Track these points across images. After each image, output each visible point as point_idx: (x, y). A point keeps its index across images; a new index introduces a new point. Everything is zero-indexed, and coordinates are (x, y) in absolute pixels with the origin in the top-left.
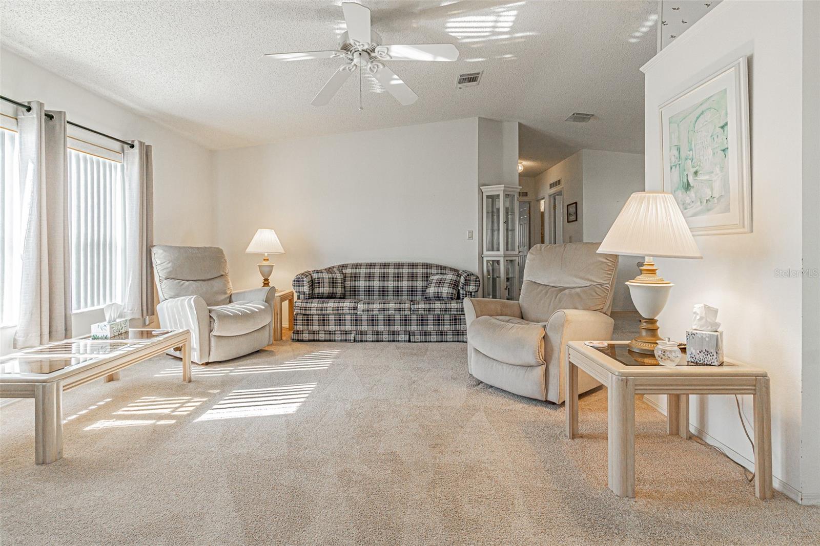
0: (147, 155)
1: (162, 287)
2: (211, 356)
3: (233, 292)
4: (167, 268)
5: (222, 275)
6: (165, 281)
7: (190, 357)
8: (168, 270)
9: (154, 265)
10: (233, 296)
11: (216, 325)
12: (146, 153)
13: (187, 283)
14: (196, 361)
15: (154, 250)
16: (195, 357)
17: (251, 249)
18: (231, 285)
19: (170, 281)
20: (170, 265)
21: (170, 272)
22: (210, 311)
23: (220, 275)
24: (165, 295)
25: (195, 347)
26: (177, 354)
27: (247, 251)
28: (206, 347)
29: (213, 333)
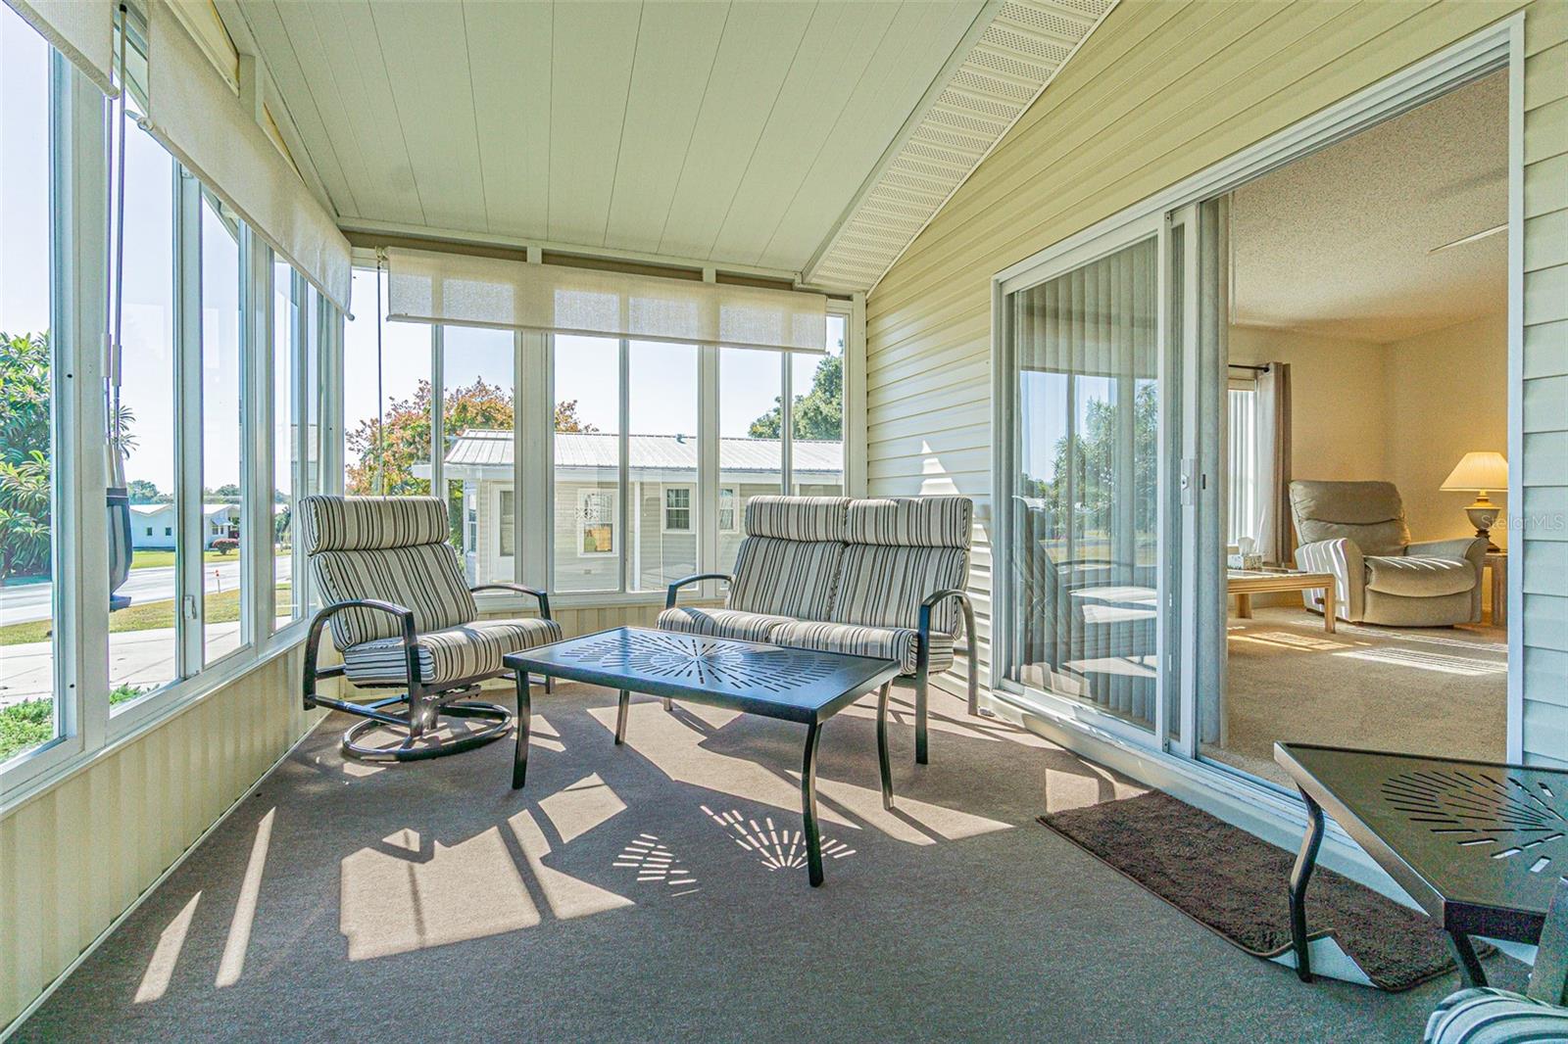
0: (1284, 376)
1: (1302, 529)
2: (1366, 614)
3: (1409, 544)
4: (1310, 507)
5: (1393, 520)
6: (1305, 522)
7: (1334, 612)
8: (1311, 510)
9: (1292, 504)
10: (1409, 548)
11: (1374, 577)
12: (1283, 374)
13: (1336, 527)
14: (1344, 617)
15: (1292, 486)
16: (1343, 612)
17: (1450, 484)
18: (1408, 533)
19: (1312, 523)
20: (1312, 503)
21: (1312, 512)
22: (1365, 560)
23: (1389, 518)
24: (1305, 538)
25: (1342, 599)
26: (1320, 607)
27: (1442, 486)
28: (1358, 602)
29: (1370, 587)
